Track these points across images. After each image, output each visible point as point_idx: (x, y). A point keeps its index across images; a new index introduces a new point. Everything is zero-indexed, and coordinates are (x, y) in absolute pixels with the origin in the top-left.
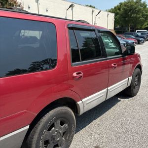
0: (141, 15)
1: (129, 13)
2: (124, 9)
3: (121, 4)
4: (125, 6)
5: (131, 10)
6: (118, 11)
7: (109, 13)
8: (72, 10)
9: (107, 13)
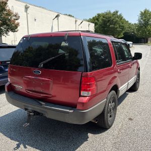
0: (118, 26)
1: (108, 24)
2: (103, 20)
3: (99, 15)
4: (104, 17)
5: (109, 21)
6: (96, 21)
7: (90, 23)
8: (58, 19)
9: (88, 23)
